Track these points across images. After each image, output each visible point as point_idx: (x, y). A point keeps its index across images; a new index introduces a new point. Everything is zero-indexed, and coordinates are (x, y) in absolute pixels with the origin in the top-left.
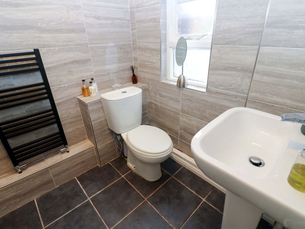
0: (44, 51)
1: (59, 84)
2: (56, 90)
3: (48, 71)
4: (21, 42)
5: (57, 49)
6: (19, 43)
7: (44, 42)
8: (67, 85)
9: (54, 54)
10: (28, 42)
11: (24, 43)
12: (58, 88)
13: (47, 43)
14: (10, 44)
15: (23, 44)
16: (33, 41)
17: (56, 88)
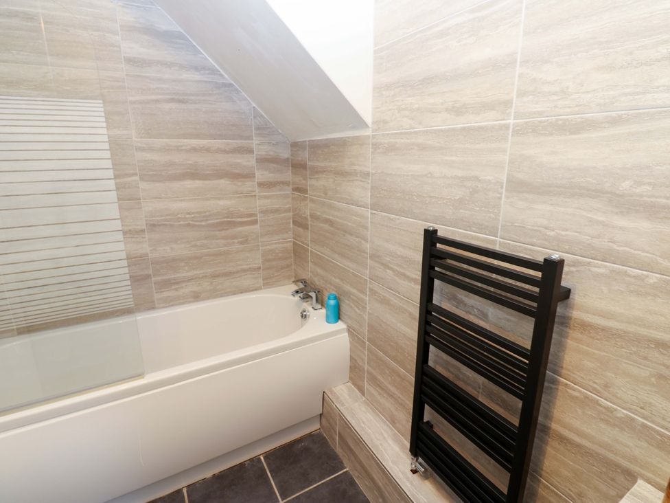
0: (601, 270)
1: (594, 389)
2: (577, 397)
3: (582, 333)
4: (546, 228)
5: (654, 278)
6: (541, 229)
7: (614, 242)
8: (625, 412)
9: (632, 292)
10: (563, 233)
11: (552, 233)
12: (586, 397)
13: (621, 248)
14: (520, 226)
15: (548, 233)
16: (579, 233)
17: (580, 391)
